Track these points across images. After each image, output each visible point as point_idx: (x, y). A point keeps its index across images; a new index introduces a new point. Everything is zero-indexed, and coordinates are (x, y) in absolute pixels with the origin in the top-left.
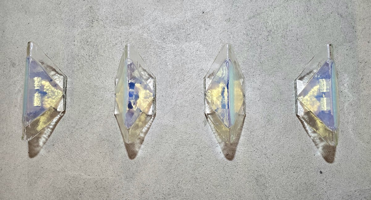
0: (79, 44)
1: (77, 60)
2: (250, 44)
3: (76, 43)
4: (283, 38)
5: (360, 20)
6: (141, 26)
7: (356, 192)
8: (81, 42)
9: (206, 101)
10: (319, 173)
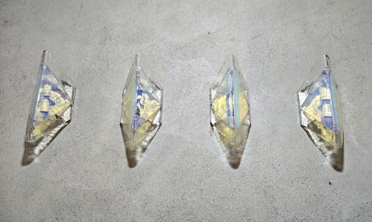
0: (91, 59)
1: (87, 73)
2: (253, 61)
3: (88, 58)
4: (283, 56)
5: (353, 41)
6: (151, 44)
7: (368, 205)
8: (93, 57)
9: (212, 111)
10: (328, 184)
